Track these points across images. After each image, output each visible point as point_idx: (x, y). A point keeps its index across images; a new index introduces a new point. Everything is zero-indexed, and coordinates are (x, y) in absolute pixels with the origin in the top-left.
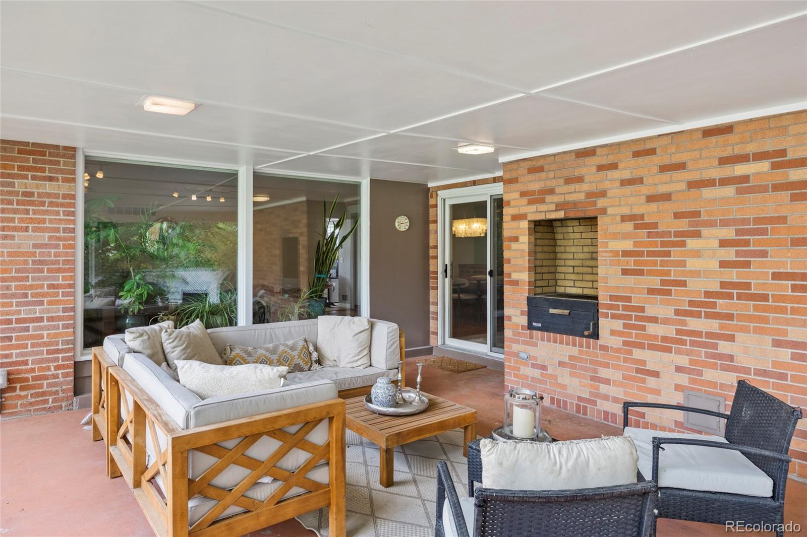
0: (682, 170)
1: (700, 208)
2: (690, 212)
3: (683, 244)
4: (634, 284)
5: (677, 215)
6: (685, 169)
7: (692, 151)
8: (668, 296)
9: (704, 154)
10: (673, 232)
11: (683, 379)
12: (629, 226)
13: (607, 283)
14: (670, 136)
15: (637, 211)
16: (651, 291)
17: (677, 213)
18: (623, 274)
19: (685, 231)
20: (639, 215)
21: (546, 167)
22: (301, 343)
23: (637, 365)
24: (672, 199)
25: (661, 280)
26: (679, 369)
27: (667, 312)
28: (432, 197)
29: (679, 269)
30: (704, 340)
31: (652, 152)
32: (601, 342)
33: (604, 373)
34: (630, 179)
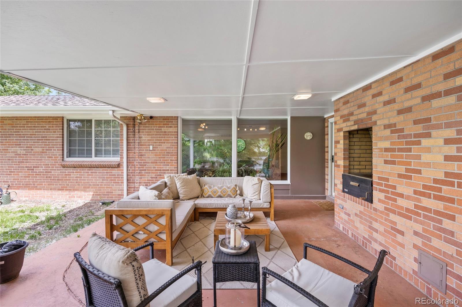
0: (419, 88)
1: (430, 115)
2: (423, 119)
3: (419, 143)
4: (391, 170)
5: (416, 122)
6: (421, 88)
7: (425, 73)
8: (410, 180)
9: (433, 73)
10: (413, 134)
11: (419, 241)
12: (388, 132)
13: (377, 169)
14: (411, 66)
15: (392, 121)
16: (400, 176)
17: (415, 120)
18: (385, 163)
19: (420, 133)
20: (393, 124)
21: (350, 100)
22: (233, 186)
23: (392, 224)
24: (412, 111)
25: (405, 168)
26: (416, 233)
27: (408, 191)
28: (326, 123)
29: (417, 161)
30: (432, 215)
31: (400, 80)
32: (374, 205)
33: (375, 225)
34: (388, 100)
